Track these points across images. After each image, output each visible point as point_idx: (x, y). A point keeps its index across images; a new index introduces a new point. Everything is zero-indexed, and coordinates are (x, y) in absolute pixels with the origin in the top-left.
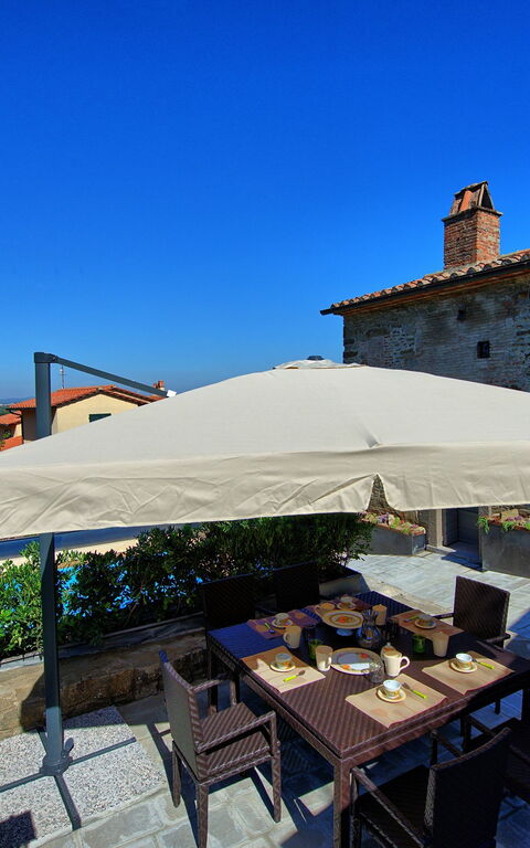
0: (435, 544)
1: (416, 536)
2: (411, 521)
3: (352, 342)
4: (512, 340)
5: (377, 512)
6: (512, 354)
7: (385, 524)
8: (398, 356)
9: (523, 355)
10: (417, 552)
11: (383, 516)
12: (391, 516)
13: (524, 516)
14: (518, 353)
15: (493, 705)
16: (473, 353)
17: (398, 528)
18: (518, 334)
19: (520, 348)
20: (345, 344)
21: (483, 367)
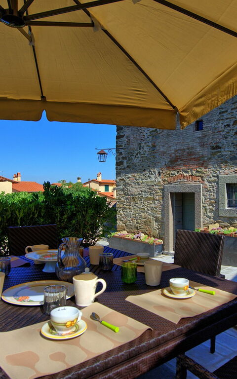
0: (168, 250)
1: (157, 245)
2: (154, 237)
3: (122, 129)
4: (216, 118)
5: (134, 233)
6: (216, 126)
7: (139, 239)
8: (149, 134)
9: (223, 126)
10: (158, 255)
11: (137, 235)
12: (142, 235)
13: (222, 228)
14: (220, 125)
15: (207, 344)
16: (193, 128)
17: (147, 241)
18: (220, 113)
19: (221, 122)
20: (117, 130)
21: (199, 136)
